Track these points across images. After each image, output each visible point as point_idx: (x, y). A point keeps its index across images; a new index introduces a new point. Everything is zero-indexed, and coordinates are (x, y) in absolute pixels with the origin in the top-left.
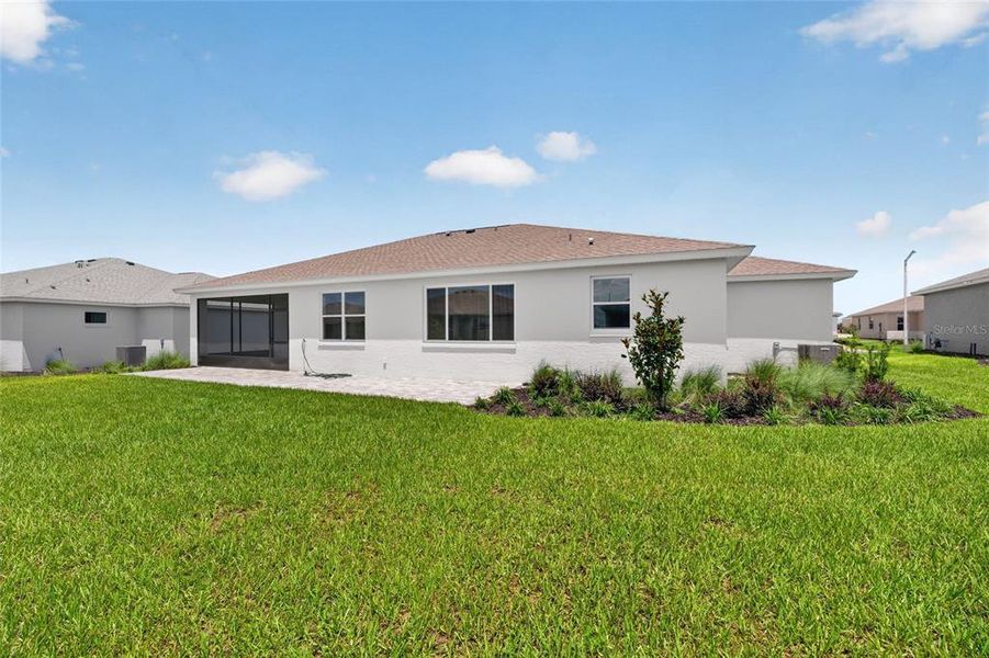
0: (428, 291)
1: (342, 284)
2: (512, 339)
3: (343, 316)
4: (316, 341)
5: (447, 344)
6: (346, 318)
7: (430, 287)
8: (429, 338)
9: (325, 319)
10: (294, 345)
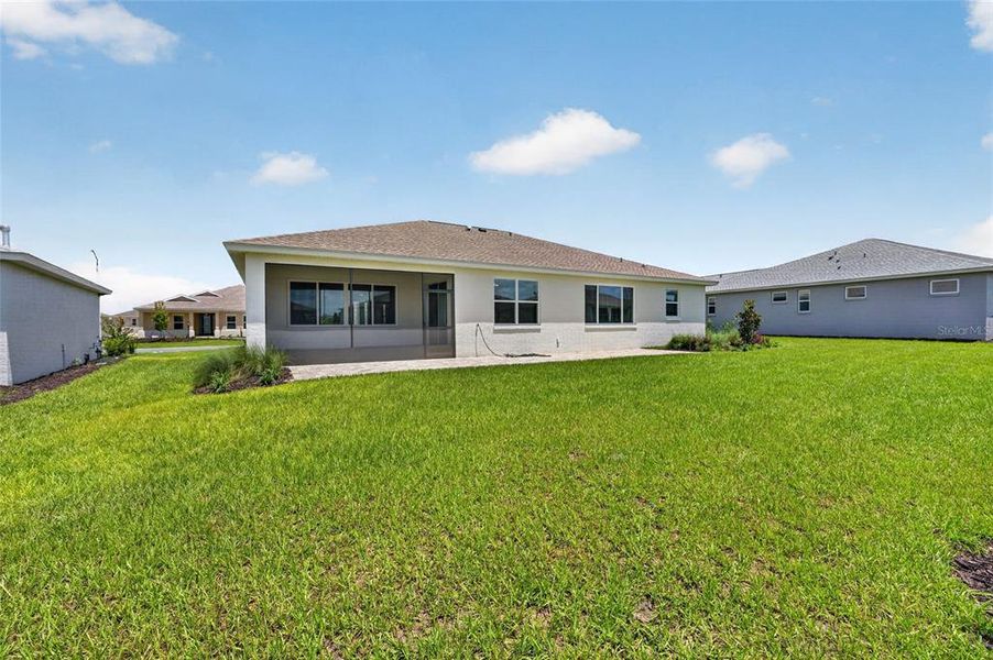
0: (585, 286)
1: (518, 273)
2: (634, 322)
3: (517, 302)
4: (489, 325)
5: (598, 326)
6: (520, 304)
7: (587, 284)
8: (586, 322)
9: (495, 303)
10: (463, 330)
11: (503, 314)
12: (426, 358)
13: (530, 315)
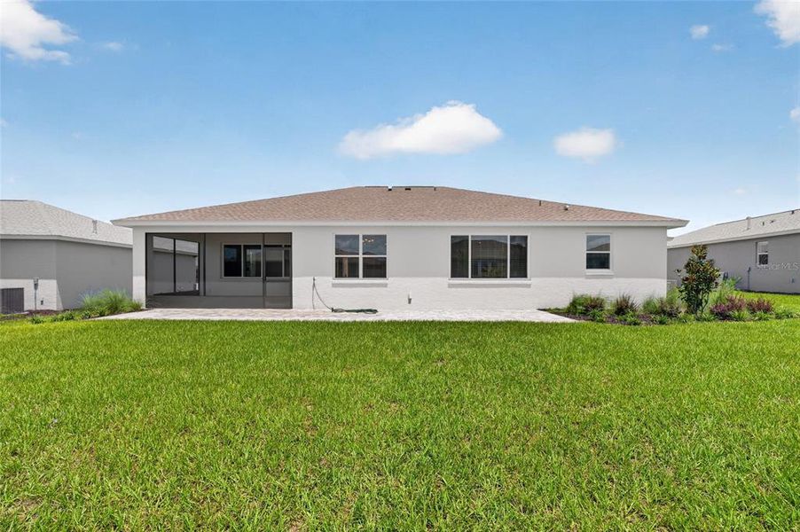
0: (452, 237)
1: (362, 227)
2: (525, 276)
3: (361, 256)
4: (328, 280)
5: (470, 281)
6: (364, 258)
7: (454, 234)
8: (452, 277)
9: (336, 258)
10: (300, 283)
11: (345, 269)
12: (264, 308)
13: (377, 269)
